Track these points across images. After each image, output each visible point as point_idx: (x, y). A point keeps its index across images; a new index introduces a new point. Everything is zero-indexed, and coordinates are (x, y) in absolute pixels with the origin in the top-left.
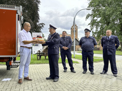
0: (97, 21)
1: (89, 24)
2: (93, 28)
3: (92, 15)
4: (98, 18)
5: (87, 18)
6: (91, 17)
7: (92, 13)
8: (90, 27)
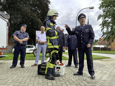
0: (108, 22)
1: (100, 25)
2: (104, 29)
3: (104, 16)
4: (109, 18)
5: (99, 19)
6: (102, 17)
7: (103, 14)
8: (101, 27)
